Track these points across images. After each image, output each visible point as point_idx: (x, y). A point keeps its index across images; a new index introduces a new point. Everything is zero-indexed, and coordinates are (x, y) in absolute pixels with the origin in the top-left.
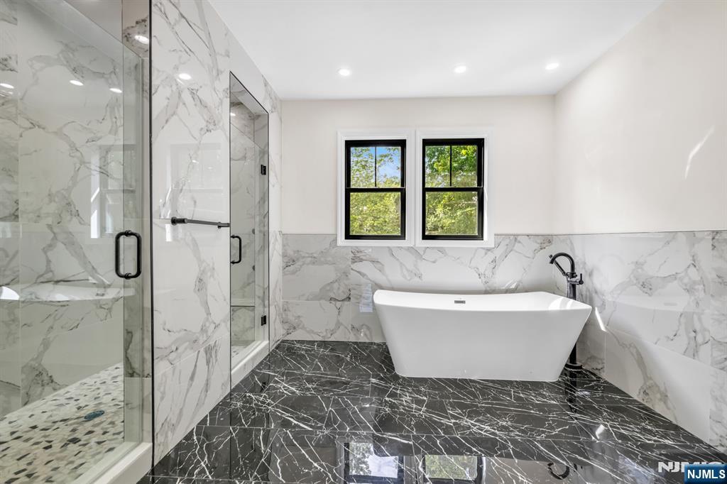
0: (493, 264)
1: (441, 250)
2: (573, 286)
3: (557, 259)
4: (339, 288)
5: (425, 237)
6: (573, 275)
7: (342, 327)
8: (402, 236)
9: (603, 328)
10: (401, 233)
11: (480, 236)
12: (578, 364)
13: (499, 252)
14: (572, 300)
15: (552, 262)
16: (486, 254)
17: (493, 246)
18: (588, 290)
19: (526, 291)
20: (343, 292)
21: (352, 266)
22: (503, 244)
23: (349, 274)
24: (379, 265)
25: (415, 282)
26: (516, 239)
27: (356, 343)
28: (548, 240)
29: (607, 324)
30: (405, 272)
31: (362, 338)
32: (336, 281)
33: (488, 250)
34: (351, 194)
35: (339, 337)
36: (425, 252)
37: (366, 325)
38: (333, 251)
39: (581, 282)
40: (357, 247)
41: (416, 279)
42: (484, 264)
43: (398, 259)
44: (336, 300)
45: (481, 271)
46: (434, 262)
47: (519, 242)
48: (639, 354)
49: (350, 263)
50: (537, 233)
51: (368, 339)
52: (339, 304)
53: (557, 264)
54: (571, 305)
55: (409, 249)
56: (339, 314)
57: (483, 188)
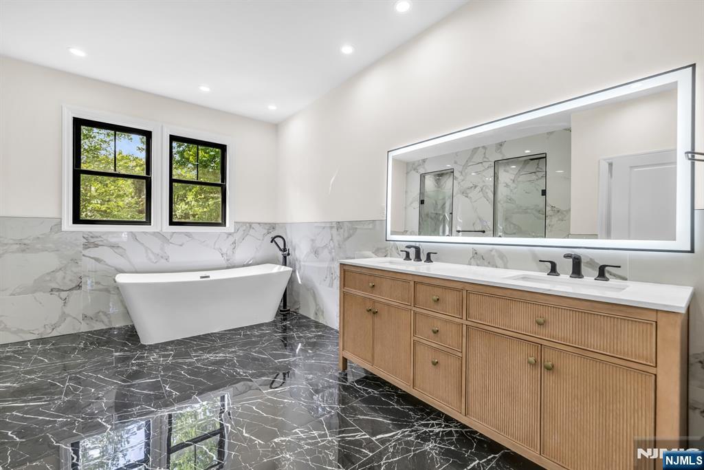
0: (233, 246)
1: (188, 235)
2: (285, 258)
3: (275, 239)
4: (64, 278)
5: (172, 223)
6: (285, 250)
7: (68, 319)
8: (148, 222)
9: (300, 282)
10: (147, 219)
11: (223, 224)
12: (288, 308)
13: (237, 236)
14: (284, 267)
15: (272, 242)
16: (228, 237)
17: (233, 231)
18: (293, 259)
19: (258, 264)
20: (71, 280)
21: (84, 252)
22: (241, 229)
23: (81, 260)
24: (120, 250)
25: (163, 263)
26: (250, 226)
27: (89, 332)
28: (273, 226)
29: (301, 279)
30: (151, 256)
31: (98, 326)
32: (60, 269)
33: (230, 234)
34: (81, 175)
35: (64, 329)
36: (171, 236)
37: (103, 312)
38: (56, 236)
39: (289, 254)
40: (90, 232)
41: (163, 261)
42: (226, 246)
43: (142, 244)
44: (59, 290)
45: (224, 251)
46: (181, 245)
47: (253, 228)
48: (314, 292)
49: (80, 249)
50: (266, 222)
51: (106, 325)
52: (64, 295)
53: (276, 243)
54: (283, 268)
55: (154, 234)
56: (64, 305)
57: (225, 185)
